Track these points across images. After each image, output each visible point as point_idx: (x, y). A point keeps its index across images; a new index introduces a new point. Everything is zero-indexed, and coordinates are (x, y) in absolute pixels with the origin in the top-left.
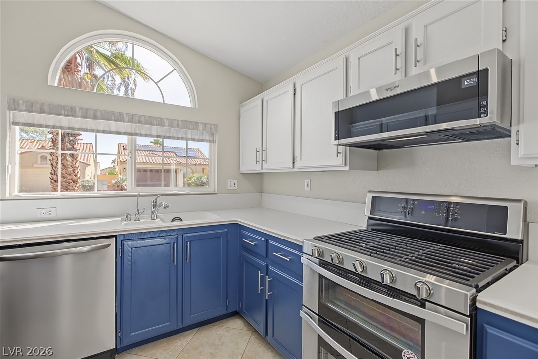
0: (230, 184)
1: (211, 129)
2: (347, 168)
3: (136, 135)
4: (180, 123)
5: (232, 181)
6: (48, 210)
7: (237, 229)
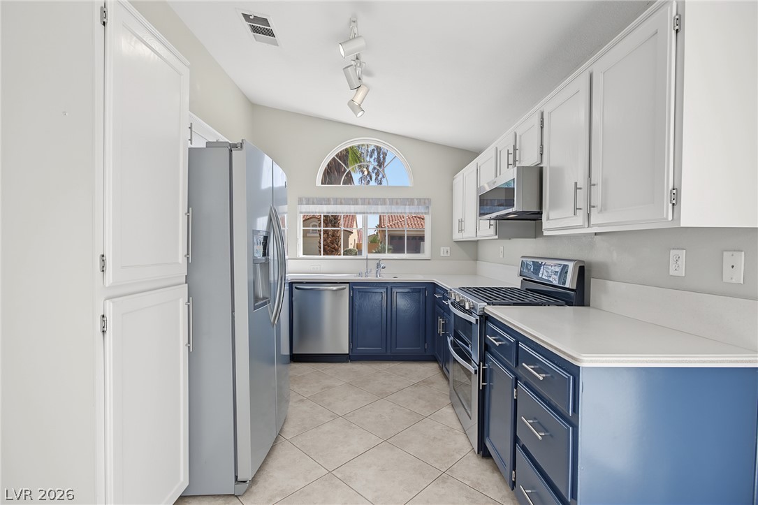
0: (443, 251)
1: (425, 203)
2: (497, 237)
3: (367, 213)
4: (399, 201)
5: (446, 248)
6: (316, 267)
7: (434, 286)
